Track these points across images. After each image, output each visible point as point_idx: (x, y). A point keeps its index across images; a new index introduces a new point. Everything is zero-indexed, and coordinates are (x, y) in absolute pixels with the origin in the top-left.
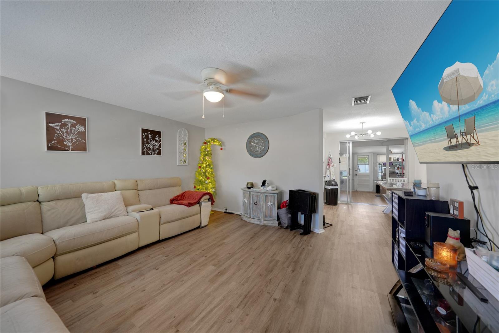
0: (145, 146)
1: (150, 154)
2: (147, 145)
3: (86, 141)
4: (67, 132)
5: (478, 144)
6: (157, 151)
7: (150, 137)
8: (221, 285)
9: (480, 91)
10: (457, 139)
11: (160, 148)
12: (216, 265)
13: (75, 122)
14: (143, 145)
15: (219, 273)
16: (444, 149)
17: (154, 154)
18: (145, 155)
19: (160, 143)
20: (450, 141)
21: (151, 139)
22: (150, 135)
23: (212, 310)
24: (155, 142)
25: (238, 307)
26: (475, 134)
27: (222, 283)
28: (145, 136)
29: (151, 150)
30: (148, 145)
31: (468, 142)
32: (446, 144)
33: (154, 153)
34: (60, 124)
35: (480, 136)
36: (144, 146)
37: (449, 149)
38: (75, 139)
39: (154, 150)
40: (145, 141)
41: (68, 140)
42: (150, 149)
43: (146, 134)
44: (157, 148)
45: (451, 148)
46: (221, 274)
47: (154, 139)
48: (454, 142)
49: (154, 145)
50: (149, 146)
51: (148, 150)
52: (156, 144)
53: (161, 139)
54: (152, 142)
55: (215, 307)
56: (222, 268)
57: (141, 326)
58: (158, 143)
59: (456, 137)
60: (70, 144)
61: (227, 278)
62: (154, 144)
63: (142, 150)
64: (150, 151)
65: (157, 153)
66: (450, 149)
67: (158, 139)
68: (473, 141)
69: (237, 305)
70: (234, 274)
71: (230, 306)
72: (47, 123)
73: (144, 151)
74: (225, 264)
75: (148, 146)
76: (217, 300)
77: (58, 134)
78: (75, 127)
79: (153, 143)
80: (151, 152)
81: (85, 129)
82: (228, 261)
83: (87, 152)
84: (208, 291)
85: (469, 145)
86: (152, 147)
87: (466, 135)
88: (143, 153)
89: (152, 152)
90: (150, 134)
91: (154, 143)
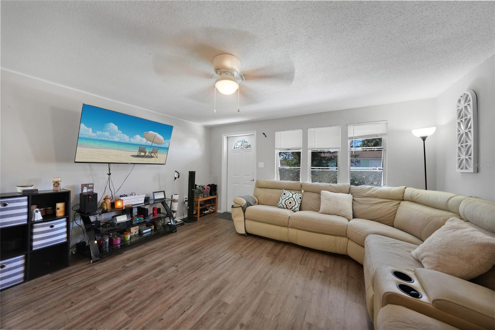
5: (157, 157)
8: (217, 278)
9: (163, 143)
12: (222, 305)
15: (219, 292)
16: (132, 156)
23: (224, 262)
25: (206, 263)
26: (157, 154)
27: (216, 279)
32: (135, 154)
35: (159, 155)
46: (216, 291)
48: (142, 154)
55: (221, 263)
56: (215, 299)
57: (262, 257)
59: (145, 153)
61: (210, 284)
68: (155, 156)
69: (206, 264)
70: (202, 290)
71: (211, 264)
74: (210, 307)
76: (220, 267)
82: (205, 314)
84: (228, 273)
85: (152, 157)
87: (152, 153)
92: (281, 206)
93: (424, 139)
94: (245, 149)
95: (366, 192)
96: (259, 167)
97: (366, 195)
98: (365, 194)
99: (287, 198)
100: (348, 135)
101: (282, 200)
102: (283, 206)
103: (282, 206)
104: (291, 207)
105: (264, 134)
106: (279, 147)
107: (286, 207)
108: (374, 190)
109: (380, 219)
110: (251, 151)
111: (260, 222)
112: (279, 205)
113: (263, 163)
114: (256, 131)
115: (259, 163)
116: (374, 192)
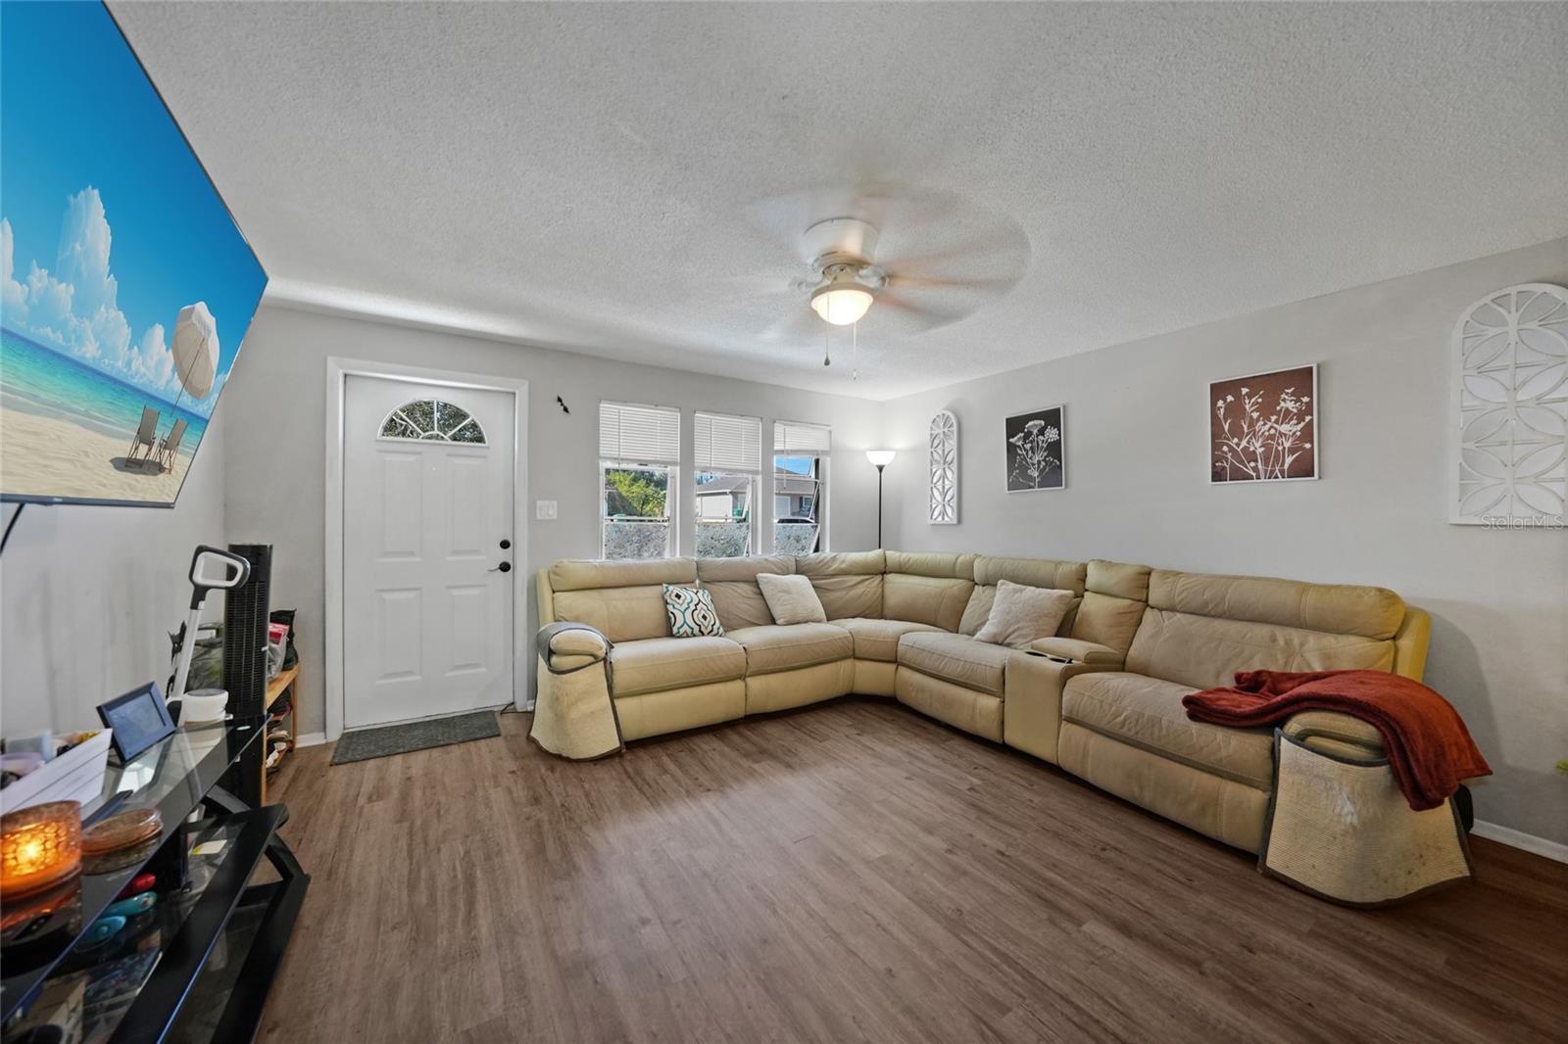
0: (1225, 449)
1: (1251, 478)
2: (1236, 440)
3: (1061, 463)
4: (1032, 448)
5: (170, 469)
6: (1289, 460)
7: (1247, 407)
10: (150, 449)
11: (1308, 446)
13: (1043, 423)
14: (1216, 446)
16: (111, 461)
17: (1271, 475)
18: (1228, 482)
19: (1308, 418)
20: (137, 448)
21: (1255, 415)
22: (1250, 398)
24: (1276, 422)
26: (174, 454)
28: (1225, 409)
29: (1256, 461)
30: (1240, 440)
31: (160, 463)
32: (124, 449)
33: (1272, 472)
34: (1022, 435)
35: (178, 460)
36: (1220, 449)
37: (122, 466)
38: (1044, 460)
39: (1271, 456)
40: (1226, 427)
41: (1033, 464)
42: (1252, 457)
43: (1230, 398)
44: (1287, 445)
45: (129, 465)
47: (1267, 409)
48: (141, 452)
49: (1272, 437)
50: (1244, 443)
51: (1242, 462)
52: (1284, 428)
53: (1310, 405)
54: (1261, 423)
58: (1294, 422)
59: (150, 444)
60: (1036, 474)
62: (1272, 431)
63: (1214, 466)
64: (1252, 464)
65: (1286, 466)
66: (126, 466)
67: (1290, 405)
68: (167, 466)
72: (1008, 439)
73: (1224, 468)
75: (1238, 445)
77: (1020, 455)
78: (1043, 435)
79: (1267, 427)
80: (1255, 469)
81: (1059, 435)
83: (1063, 487)
85: (159, 468)
86: (1258, 445)
87: (165, 448)
88: (1218, 476)
89: (1260, 466)
90: (1250, 396)
91: (1272, 427)
92: (685, 632)
93: (881, 468)
94: (450, 442)
95: (830, 567)
96: (539, 517)
97: (833, 572)
98: (830, 570)
99: (692, 607)
100: (776, 444)
101: (683, 614)
102: (692, 629)
103: (689, 631)
104: (710, 628)
105: (559, 400)
106: (615, 454)
107: (700, 631)
108: (843, 562)
109: (867, 612)
110: (485, 457)
111: (698, 685)
112: (682, 631)
113: (555, 503)
114: (527, 383)
115: (539, 503)
116: (843, 566)
